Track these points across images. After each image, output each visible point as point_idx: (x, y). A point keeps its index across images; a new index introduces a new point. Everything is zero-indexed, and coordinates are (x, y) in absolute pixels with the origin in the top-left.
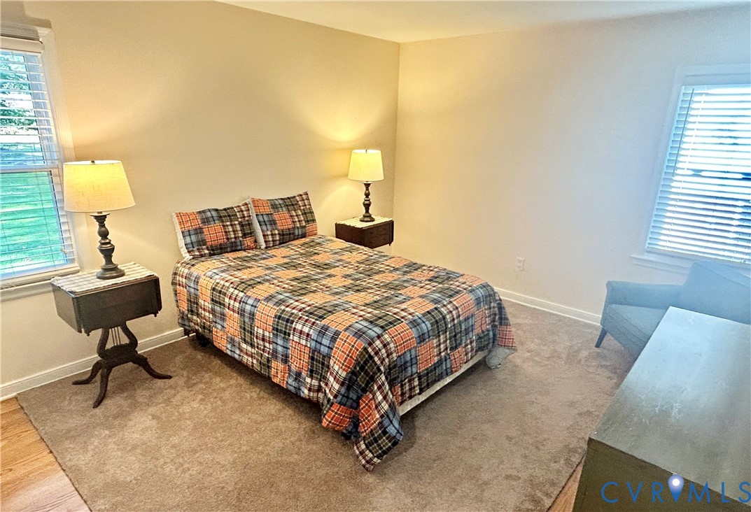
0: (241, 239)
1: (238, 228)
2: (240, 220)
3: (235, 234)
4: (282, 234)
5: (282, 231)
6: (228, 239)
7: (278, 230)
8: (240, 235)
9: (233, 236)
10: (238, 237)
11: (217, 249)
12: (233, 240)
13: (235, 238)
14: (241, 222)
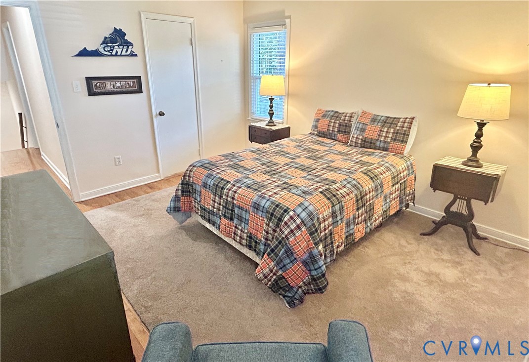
0: (336, 133)
1: (337, 125)
2: (341, 121)
3: (333, 128)
4: (364, 141)
5: (366, 138)
6: (328, 130)
7: (363, 137)
8: (336, 130)
9: (331, 129)
10: (335, 131)
11: (322, 134)
12: (331, 132)
13: (333, 131)
14: (341, 123)
